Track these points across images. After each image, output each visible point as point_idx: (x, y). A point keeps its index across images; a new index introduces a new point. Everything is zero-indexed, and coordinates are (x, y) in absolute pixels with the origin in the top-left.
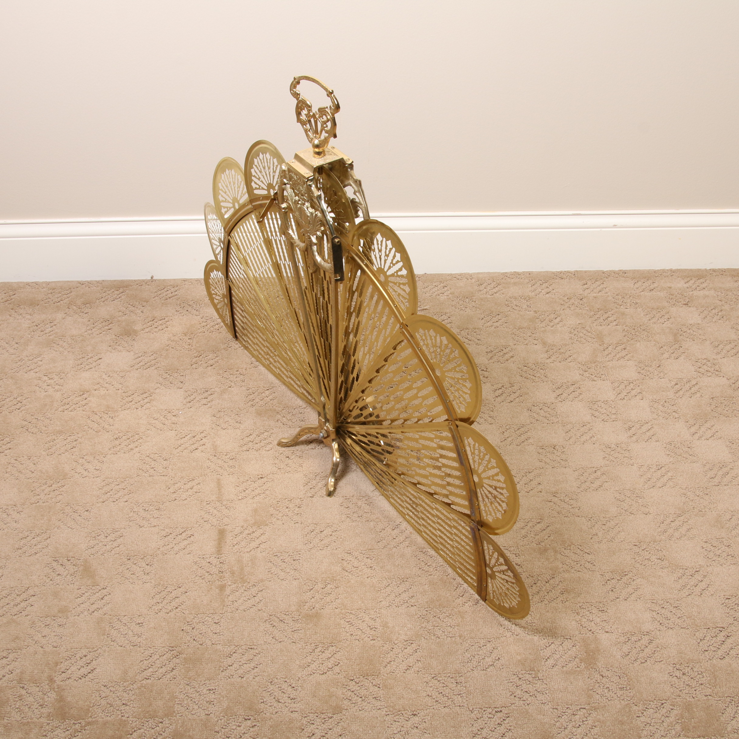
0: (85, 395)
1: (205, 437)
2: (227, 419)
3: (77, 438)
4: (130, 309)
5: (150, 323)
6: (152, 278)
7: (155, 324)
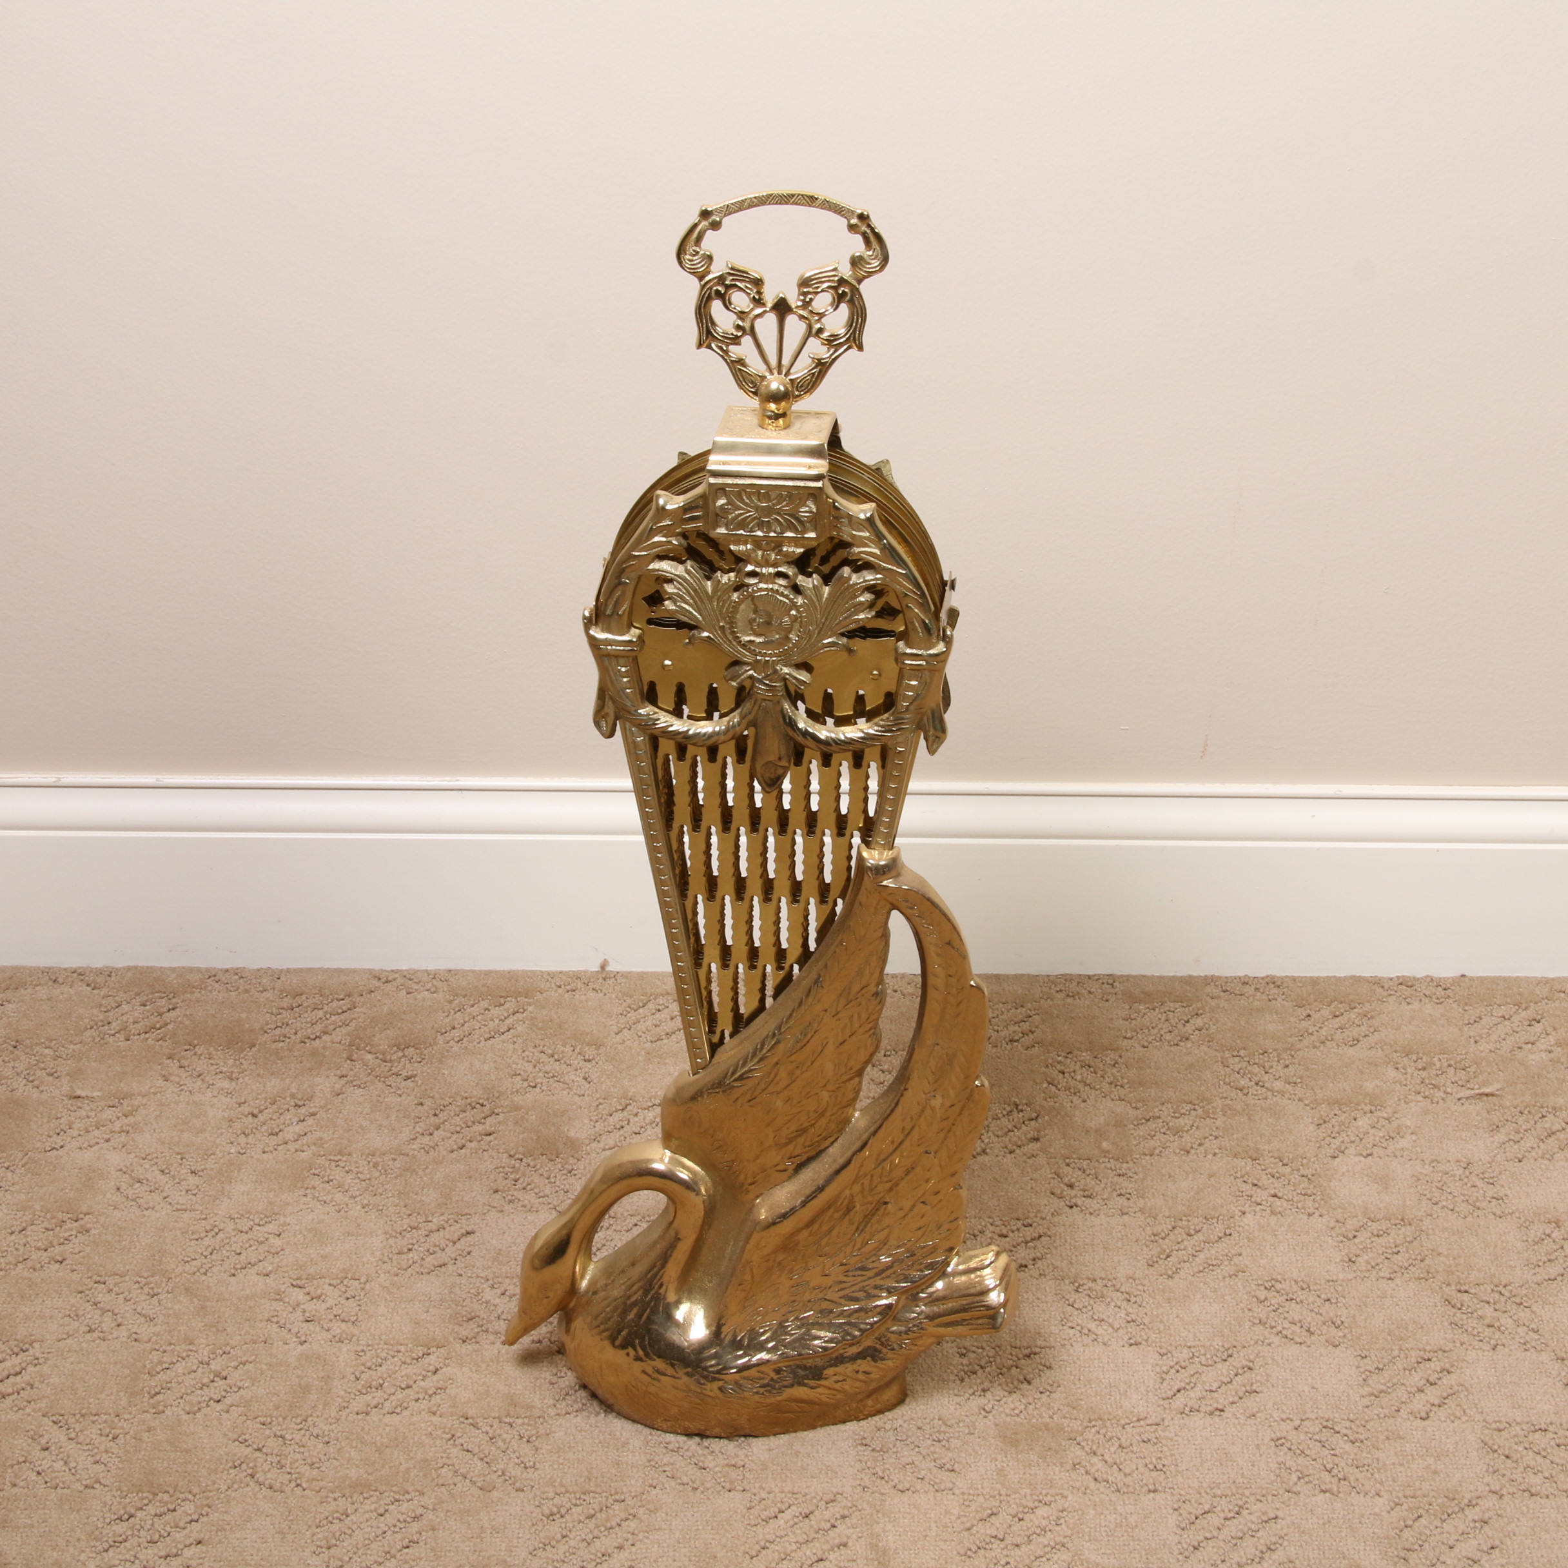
0: (433, 1358)
1: (844, 1517)
2: (907, 1455)
3: (419, 1511)
4: (548, 1068)
5: (618, 1116)
6: (603, 967)
7: (633, 1120)
